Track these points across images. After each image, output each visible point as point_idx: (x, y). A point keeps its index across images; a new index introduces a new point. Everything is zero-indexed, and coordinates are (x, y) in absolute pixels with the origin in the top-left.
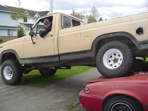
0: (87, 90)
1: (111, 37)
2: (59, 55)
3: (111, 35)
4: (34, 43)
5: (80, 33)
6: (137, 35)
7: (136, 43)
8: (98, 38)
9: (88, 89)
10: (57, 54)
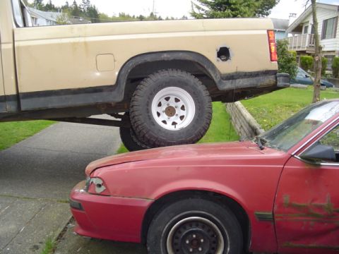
0: (99, 186)
1: (166, 59)
2: (18, 97)
3: (165, 55)
5: (86, 43)
6: (218, 60)
7: (216, 77)
8: (133, 60)
9: (101, 182)
10: (14, 93)
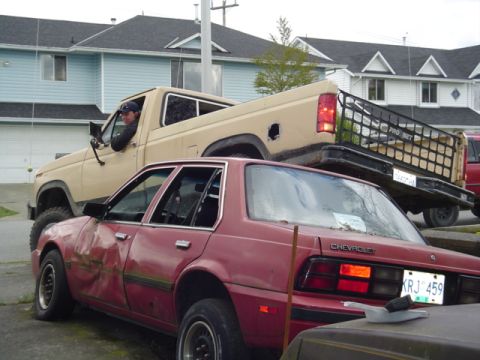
2: (146, 193)
4: (102, 163)
5: (182, 138)
6: (268, 140)
